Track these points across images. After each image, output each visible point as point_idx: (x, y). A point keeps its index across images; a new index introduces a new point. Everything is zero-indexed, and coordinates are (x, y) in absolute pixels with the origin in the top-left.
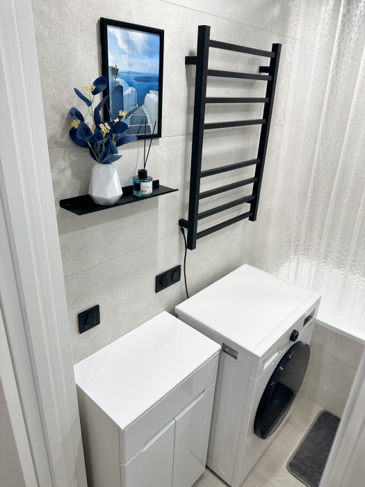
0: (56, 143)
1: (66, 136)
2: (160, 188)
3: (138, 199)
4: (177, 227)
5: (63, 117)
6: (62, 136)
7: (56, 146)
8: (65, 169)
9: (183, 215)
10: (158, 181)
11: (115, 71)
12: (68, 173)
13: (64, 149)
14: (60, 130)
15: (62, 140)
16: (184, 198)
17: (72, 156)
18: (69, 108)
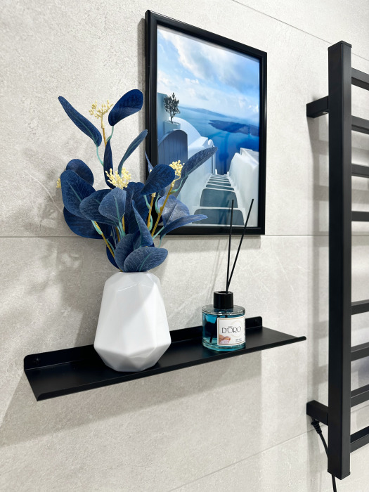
0: (29, 226)
1: (55, 215)
2: (264, 333)
3: (213, 356)
4: (304, 419)
5: (50, 176)
6: (45, 215)
7: (27, 234)
8: (44, 286)
9: (315, 391)
10: (260, 319)
11: (172, 104)
12: (54, 294)
13: (46, 241)
14: (41, 201)
15: (45, 222)
16: (315, 356)
17: (66, 258)
18: (67, 160)
